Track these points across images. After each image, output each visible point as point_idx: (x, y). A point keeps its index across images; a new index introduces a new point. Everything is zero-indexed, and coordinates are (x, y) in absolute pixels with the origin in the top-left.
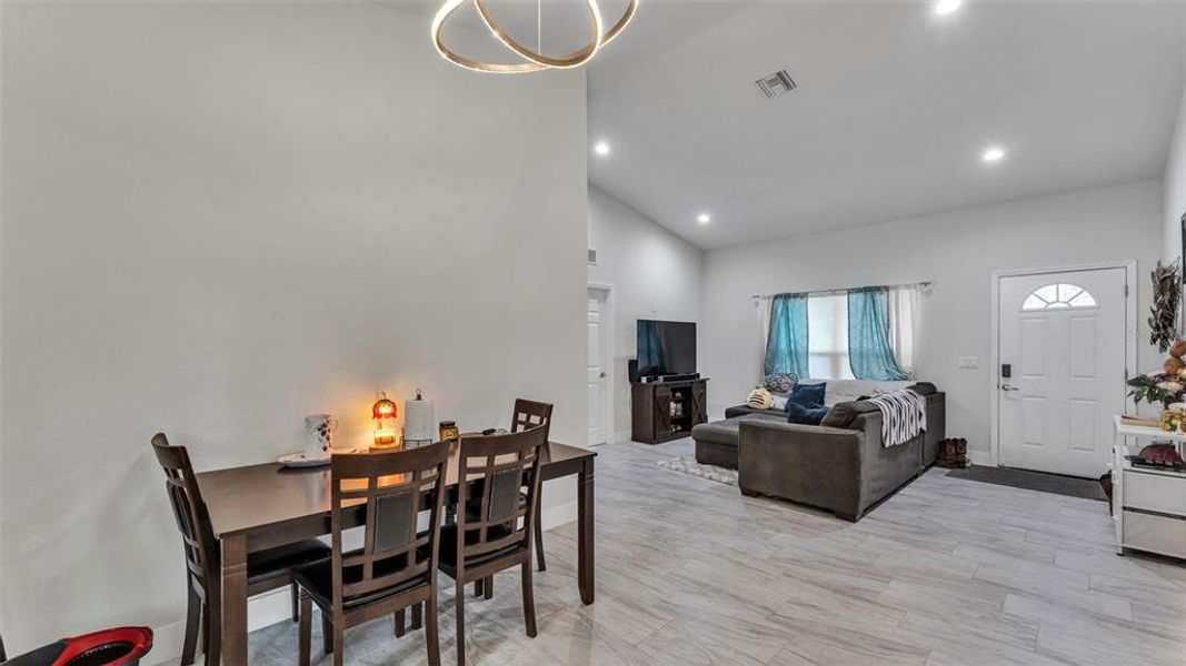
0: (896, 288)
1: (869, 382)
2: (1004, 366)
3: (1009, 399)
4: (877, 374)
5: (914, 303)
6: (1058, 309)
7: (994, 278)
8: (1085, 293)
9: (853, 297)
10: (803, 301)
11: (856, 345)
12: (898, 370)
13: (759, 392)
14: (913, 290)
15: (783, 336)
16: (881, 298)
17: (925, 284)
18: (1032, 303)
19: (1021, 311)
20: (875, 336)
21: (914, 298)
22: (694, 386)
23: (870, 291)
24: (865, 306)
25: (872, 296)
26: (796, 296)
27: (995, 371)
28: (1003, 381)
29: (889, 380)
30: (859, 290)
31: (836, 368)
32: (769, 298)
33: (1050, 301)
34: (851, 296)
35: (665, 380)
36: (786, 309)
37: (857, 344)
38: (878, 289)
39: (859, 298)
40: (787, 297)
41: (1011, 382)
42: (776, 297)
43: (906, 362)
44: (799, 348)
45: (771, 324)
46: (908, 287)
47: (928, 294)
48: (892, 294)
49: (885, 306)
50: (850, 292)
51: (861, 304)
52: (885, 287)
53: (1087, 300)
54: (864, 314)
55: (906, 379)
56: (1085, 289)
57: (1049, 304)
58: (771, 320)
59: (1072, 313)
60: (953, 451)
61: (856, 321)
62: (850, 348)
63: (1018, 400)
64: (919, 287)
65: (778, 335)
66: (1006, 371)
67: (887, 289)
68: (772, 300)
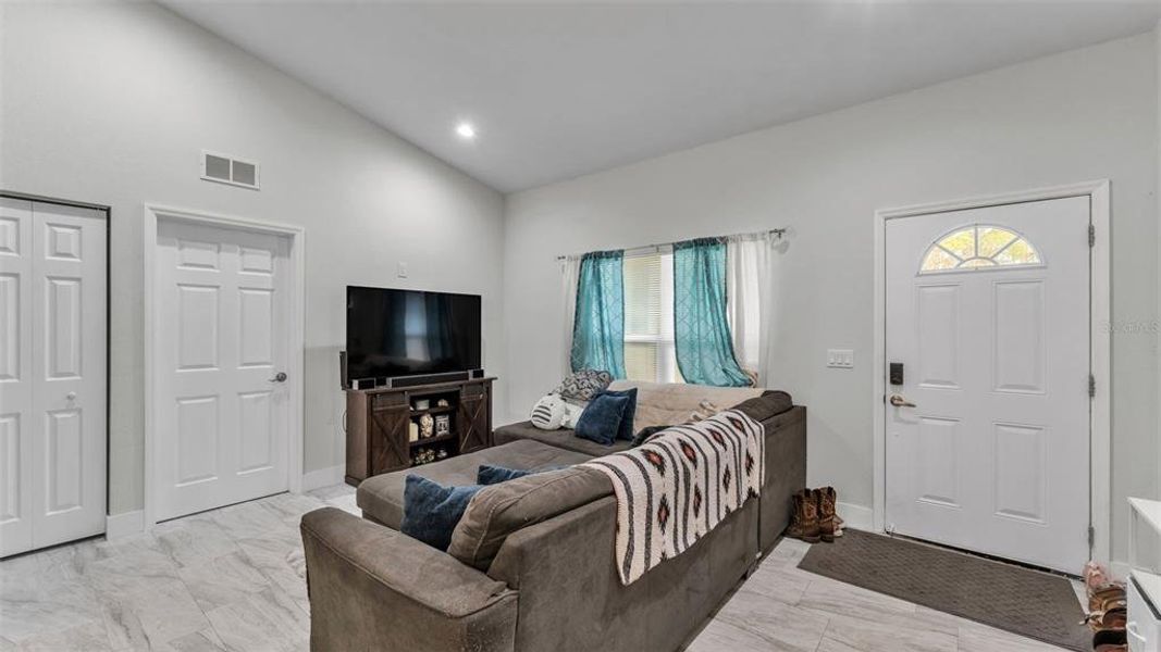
0: (737, 239)
1: (702, 387)
2: (892, 365)
3: (902, 421)
4: (712, 377)
5: (762, 261)
6: (977, 271)
7: (878, 220)
8: (1022, 243)
9: (681, 255)
10: (618, 263)
11: (684, 330)
12: (739, 369)
13: (547, 400)
14: (761, 242)
15: (594, 314)
16: (716, 255)
17: (780, 232)
18: (935, 261)
19: (918, 275)
20: (709, 314)
21: (762, 253)
22: (463, 391)
23: (704, 244)
24: (696, 268)
25: (705, 253)
26: (609, 255)
27: (880, 374)
28: (892, 391)
29: (728, 385)
30: (687, 245)
31: (659, 364)
32: (576, 259)
33: (964, 258)
34: (677, 252)
35: (395, 384)
36: (597, 276)
37: (687, 330)
38: (712, 242)
39: (687, 258)
40: (597, 257)
41: (905, 392)
42: (586, 257)
43: (751, 358)
44: (613, 333)
45: (578, 299)
46: (753, 237)
47: (783, 249)
48: (732, 247)
49: (722, 267)
50: (677, 247)
51: (690, 264)
52: (722, 239)
53: (1022, 253)
54: (696, 281)
55: (749, 384)
56: (1021, 234)
57: (963, 261)
58: (578, 291)
59: (997, 276)
60: (814, 512)
61: (683, 292)
62: (675, 333)
63: (915, 423)
64: (767, 236)
65: (588, 315)
66: (896, 374)
67: (725, 240)
68: (579, 262)
